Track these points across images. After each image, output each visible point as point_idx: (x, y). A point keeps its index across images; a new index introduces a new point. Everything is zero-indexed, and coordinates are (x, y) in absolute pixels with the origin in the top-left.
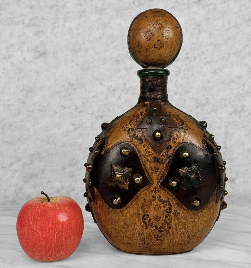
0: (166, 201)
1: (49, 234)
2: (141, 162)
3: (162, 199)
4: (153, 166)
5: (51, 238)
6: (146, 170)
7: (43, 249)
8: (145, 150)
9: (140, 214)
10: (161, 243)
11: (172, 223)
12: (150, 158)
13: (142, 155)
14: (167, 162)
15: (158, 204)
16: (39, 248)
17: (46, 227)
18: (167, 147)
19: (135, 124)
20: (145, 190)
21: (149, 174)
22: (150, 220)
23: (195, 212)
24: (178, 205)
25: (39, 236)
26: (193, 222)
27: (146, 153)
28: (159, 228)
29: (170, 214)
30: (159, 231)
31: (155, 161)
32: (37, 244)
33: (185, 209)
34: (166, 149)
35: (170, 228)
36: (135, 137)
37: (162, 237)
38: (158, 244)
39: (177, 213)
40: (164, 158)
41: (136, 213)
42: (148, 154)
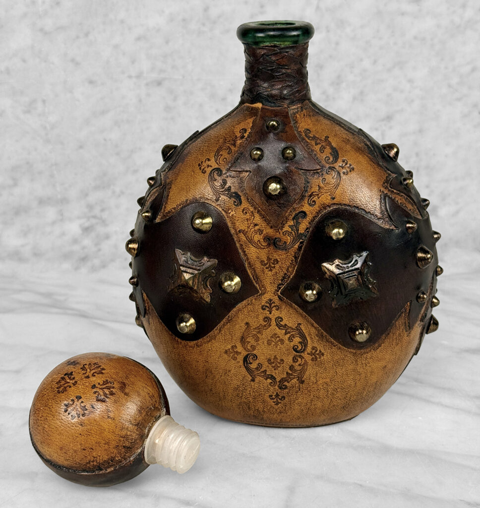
0: (293, 329)
2: (238, 245)
3: (286, 325)
4: (263, 254)
6: (249, 263)
8: (247, 219)
9: (237, 353)
10: (285, 410)
11: (307, 373)
12: (257, 238)
13: (240, 231)
14: (296, 246)
15: (276, 334)
18: (297, 215)
19: (226, 159)
20: (248, 304)
21: (255, 271)
22: (260, 366)
23: (359, 352)
24: (321, 337)
26: (354, 370)
27: (248, 227)
28: (280, 382)
29: (302, 354)
30: (280, 388)
31: (269, 245)
33: (337, 345)
34: (293, 219)
35: (302, 382)
36: (226, 190)
37: (286, 399)
38: (278, 411)
39: (318, 352)
40: (289, 239)
41: (229, 349)
42: (253, 230)
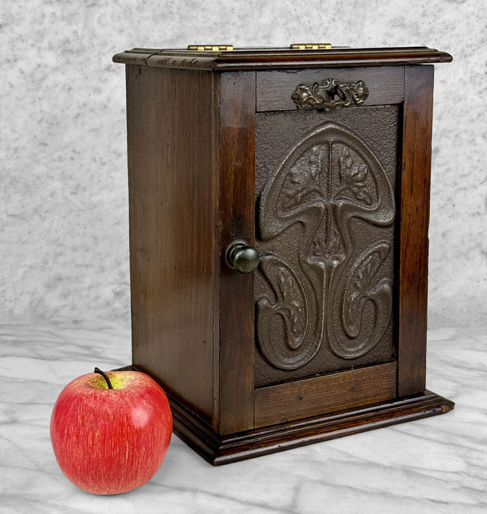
1: (115, 453)
5: (119, 459)
7: (104, 477)
16: (96, 476)
17: (110, 440)
25: (97, 457)
32: (93, 469)
